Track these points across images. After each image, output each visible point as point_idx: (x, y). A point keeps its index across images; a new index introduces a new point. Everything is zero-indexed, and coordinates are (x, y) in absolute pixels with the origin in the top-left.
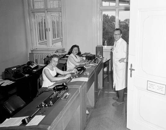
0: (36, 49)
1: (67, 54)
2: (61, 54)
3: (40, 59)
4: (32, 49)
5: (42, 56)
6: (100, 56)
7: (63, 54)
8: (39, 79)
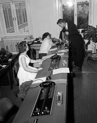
0: (6, 37)
1: (35, 41)
2: (29, 40)
3: (10, 46)
4: (2, 37)
5: (12, 42)
6: (66, 41)
7: (31, 40)
8: (14, 67)
